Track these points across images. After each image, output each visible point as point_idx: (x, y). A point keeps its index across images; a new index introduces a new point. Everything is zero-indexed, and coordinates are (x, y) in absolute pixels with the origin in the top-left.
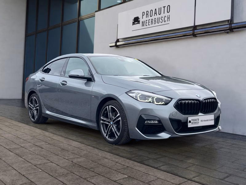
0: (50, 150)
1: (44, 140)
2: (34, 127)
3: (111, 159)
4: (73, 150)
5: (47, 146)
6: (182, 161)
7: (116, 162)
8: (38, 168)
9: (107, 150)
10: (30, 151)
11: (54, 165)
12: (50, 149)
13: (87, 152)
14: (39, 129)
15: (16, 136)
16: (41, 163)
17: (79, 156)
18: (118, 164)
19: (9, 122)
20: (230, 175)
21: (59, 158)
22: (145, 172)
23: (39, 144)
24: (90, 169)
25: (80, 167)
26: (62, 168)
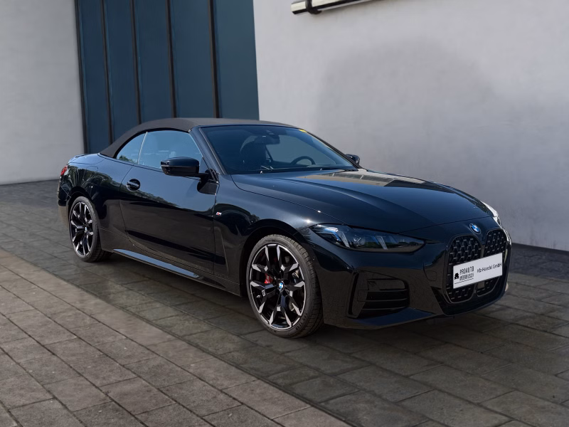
0: (69, 359)
1: (73, 326)
2: (68, 281)
3: (214, 379)
4: (129, 356)
5: (71, 345)
6: (407, 377)
7: (221, 391)
8: (11, 418)
9: (220, 352)
10: (18, 364)
11: (57, 405)
12: (73, 355)
13: (162, 363)
14: (78, 287)
15: (8, 316)
16: (28, 402)
17: (134, 375)
18: (222, 396)
19: (11, 268)
20: (511, 419)
21: (82, 383)
22: (276, 420)
23: (51, 342)
24: (139, 417)
25: (117, 411)
26: (71, 415)
